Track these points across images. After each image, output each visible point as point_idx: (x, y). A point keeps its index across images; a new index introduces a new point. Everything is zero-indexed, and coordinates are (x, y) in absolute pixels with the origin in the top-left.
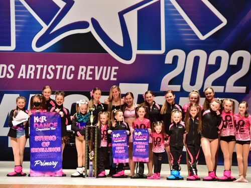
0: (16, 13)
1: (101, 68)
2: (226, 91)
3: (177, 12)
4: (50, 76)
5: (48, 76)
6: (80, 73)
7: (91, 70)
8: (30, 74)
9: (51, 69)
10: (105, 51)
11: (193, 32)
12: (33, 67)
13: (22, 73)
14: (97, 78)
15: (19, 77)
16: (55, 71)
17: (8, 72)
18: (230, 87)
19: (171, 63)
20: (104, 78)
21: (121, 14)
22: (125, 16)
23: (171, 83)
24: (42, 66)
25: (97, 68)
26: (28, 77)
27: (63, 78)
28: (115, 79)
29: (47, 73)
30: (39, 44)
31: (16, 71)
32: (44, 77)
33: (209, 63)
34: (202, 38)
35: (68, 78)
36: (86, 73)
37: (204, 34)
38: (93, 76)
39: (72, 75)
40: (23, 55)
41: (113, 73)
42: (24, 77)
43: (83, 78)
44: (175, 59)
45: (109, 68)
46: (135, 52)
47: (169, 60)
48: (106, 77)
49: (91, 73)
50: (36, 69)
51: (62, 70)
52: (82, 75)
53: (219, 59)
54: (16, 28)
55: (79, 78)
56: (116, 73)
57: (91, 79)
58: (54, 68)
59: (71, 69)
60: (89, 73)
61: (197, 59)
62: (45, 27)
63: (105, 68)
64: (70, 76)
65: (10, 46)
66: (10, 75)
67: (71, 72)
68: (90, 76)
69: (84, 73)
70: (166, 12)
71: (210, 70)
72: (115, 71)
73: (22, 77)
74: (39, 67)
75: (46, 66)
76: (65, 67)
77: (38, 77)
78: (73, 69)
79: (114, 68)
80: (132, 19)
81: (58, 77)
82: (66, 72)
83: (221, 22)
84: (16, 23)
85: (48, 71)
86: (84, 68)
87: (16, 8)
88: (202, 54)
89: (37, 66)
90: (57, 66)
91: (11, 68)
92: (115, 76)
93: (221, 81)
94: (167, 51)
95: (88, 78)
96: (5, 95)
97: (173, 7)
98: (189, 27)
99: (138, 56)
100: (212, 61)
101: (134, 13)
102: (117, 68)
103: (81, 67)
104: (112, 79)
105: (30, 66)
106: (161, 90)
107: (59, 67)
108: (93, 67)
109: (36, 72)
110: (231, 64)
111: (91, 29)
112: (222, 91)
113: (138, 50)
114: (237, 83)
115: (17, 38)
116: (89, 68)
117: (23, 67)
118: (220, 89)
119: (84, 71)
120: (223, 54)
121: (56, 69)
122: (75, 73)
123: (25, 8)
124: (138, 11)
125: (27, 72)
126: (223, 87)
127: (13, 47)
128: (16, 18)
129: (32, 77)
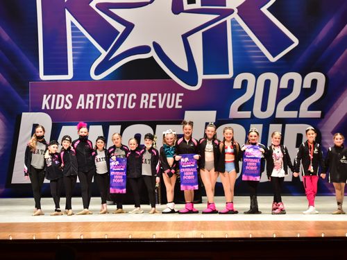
0: (73, 40)
1: (165, 95)
2: (300, 117)
3: (245, 33)
4: (111, 105)
5: (108, 105)
6: (142, 101)
7: (154, 98)
8: (90, 104)
9: (112, 97)
10: (168, 77)
11: (262, 54)
12: (92, 96)
13: (81, 103)
14: (161, 106)
15: (77, 108)
16: (115, 100)
17: (65, 102)
18: (304, 112)
19: (240, 87)
20: (168, 106)
21: (185, 37)
22: (189, 38)
23: (241, 109)
24: (102, 95)
25: (160, 95)
26: (87, 107)
27: (125, 107)
28: (180, 107)
29: (108, 102)
30: (98, 72)
31: (75, 101)
32: (104, 107)
33: (281, 87)
34: (273, 60)
35: (130, 107)
36: (149, 101)
37: (274, 56)
38: (156, 104)
39: (134, 104)
40: (81, 84)
41: (178, 100)
42: (83, 108)
43: (146, 107)
44: (245, 83)
45: (174, 95)
46: (201, 76)
47: (237, 85)
48: (170, 105)
49: (154, 101)
50: (96, 98)
51: (123, 98)
52: (144, 104)
53: (291, 82)
54: (74, 55)
55: (141, 107)
56: (181, 101)
57: (154, 107)
58: (114, 97)
59: (133, 97)
60: (152, 100)
61: (267, 83)
62: (104, 53)
63: (169, 95)
64: (132, 105)
65: (67, 74)
66: (68, 106)
67: (133, 101)
68: (153, 104)
69: (147, 101)
70: (233, 33)
71: (282, 94)
72: (180, 98)
73: (80, 107)
74: (99, 96)
75: (105, 95)
76: (126, 95)
77: (98, 107)
78: (135, 98)
79: (178, 95)
80: (196, 42)
81: (118, 107)
82: (127, 101)
83: (293, 43)
84: (73, 50)
85: (108, 101)
86: (147, 95)
87: (73, 34)
88: (272, 77)
89: (97, 95)
90: (117, 95)
91: (69, 98)
92: (180, 104)
93: (294, 106)
94: (235, 75)
95: (151, 107)
96: (63, 127)
97: (241, 28)
98: (258, 49)
99: (204, 81)
100: (284, 85)
101: (199, 35)
102: (182, 95)
103: (143, 95)
104: (177, 106)
105: (89, 96)
106: (230, 117)
107: (120, 96)
108: (156, 95)
109: (95, 102)
110: (304, 87)
111: (153, 53)
112: (296, 116)
113: (204, 74)
114: (311, 108)
115: (74, 66)
116: (152, 95)
117: (82, 96)
118: (293, 114)
119: (147, 99)
120: (296, 76)
121: (117, 98)
122: (138, 101)
123: (82, 34)
124: (203, 33)
125: (86, 102)
126: (297, 112)
127: (70, 76)
128: (73, 45)
129: (91, 107)
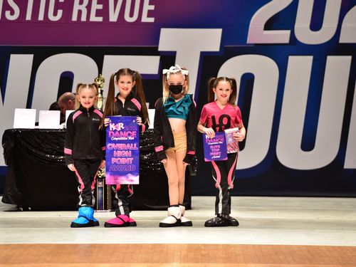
4: (12, 13)
5: (8, 13)
6: (76, 7)
14: (113, 17)
16: (22, 4)
20: (128, 19)
23: (271, 25)
27: (41, 18)
28: (152, 20)
29: (6, 6)
35: (51, 17)
36: (89, 7)
38: (104, 13)
39: (60, 12)
41: (147, 7)
43: (84, 18)
48: (131, 15)
49: (100, 7)
52: (80, 12)
55: (74, 18)
56: (152, 7)
57: (100, 19)
60: (96, 6)
64: (55, 14)
67: (58, 5)
68: (98, 13)
69: (85, 7)
72: (151, 1)
81: (28, 17)
82: (46, 6)
85: (8, 4)
92: (150, 14)
95: (93, 18)
104: (145, 19)
106: (248, 42)
119: (86, 2)
122: (67, 7)
